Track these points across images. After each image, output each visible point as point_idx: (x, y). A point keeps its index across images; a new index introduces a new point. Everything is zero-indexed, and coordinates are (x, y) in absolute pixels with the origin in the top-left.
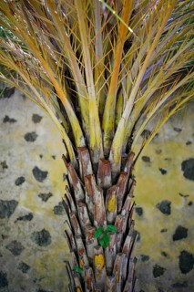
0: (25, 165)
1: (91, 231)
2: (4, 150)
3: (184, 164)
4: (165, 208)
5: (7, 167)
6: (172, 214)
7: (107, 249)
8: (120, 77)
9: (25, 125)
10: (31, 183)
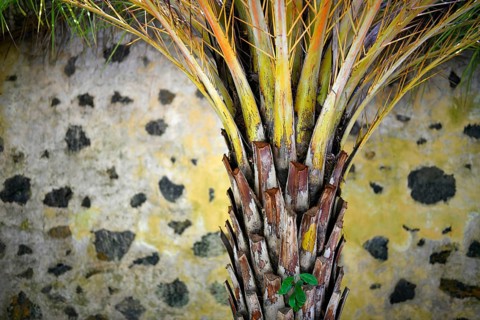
0: (147, 174)
1: (273, 283)
2: (113, 148)
3: (413, 177)
4: (379, 250)
5: (117, 177)
6: (390, 259)
7: (301, 312)
8: (330, 22)
9: (146, 107)
10: (156, 204)
